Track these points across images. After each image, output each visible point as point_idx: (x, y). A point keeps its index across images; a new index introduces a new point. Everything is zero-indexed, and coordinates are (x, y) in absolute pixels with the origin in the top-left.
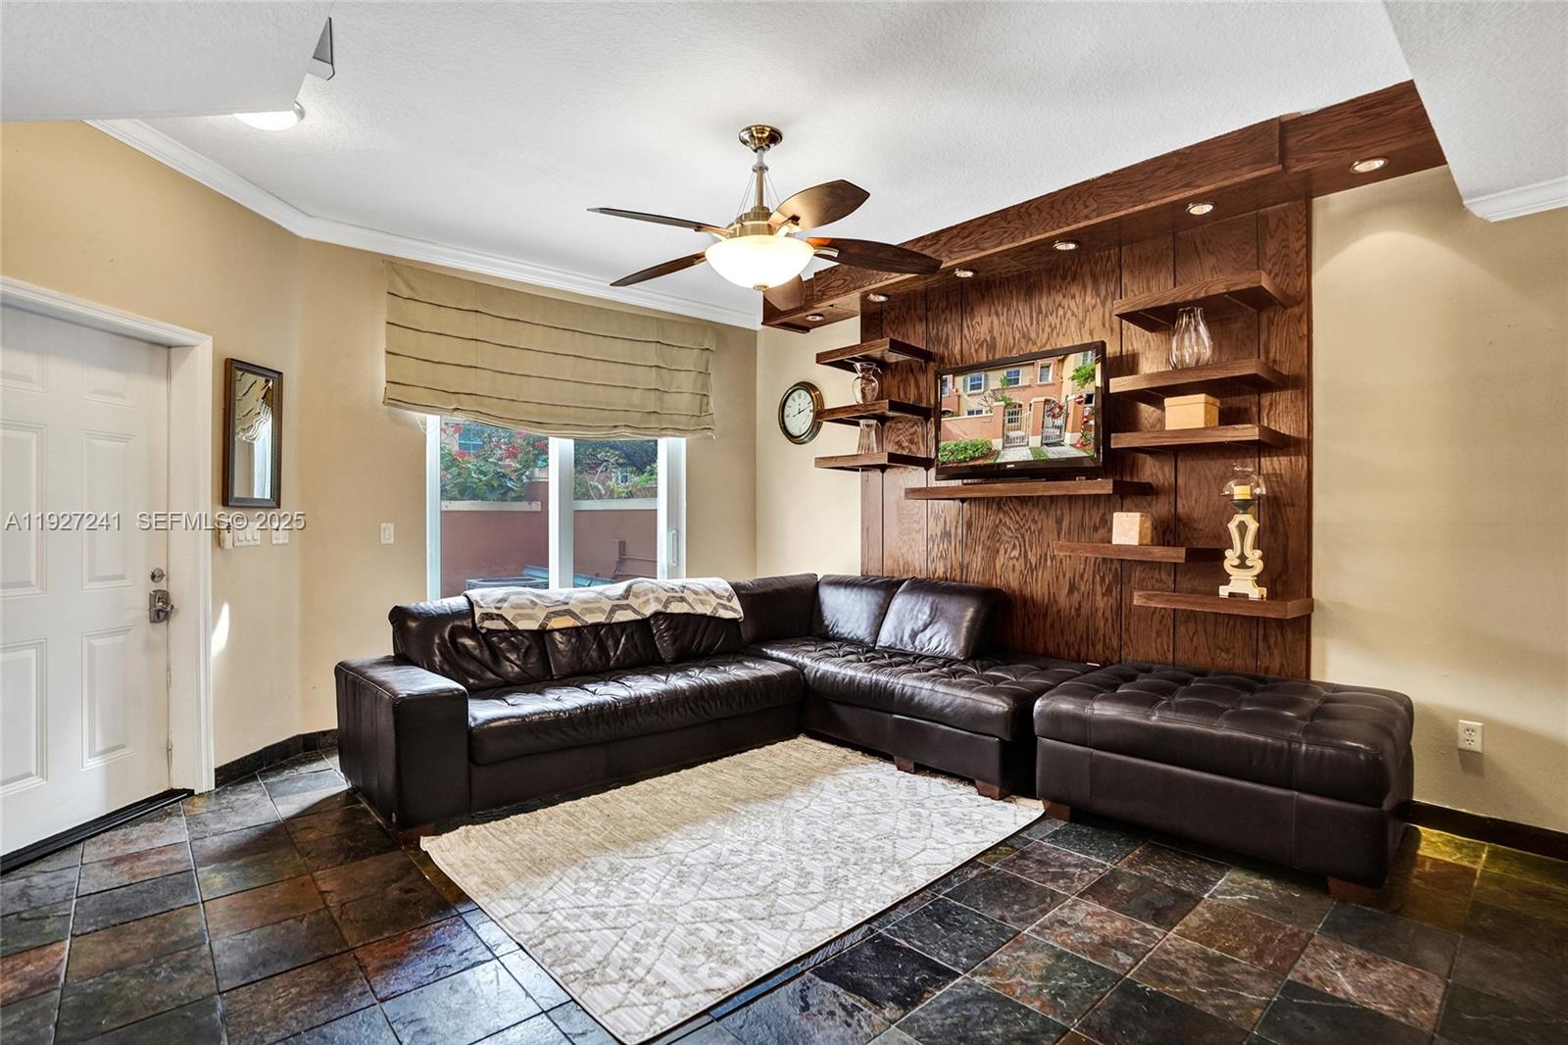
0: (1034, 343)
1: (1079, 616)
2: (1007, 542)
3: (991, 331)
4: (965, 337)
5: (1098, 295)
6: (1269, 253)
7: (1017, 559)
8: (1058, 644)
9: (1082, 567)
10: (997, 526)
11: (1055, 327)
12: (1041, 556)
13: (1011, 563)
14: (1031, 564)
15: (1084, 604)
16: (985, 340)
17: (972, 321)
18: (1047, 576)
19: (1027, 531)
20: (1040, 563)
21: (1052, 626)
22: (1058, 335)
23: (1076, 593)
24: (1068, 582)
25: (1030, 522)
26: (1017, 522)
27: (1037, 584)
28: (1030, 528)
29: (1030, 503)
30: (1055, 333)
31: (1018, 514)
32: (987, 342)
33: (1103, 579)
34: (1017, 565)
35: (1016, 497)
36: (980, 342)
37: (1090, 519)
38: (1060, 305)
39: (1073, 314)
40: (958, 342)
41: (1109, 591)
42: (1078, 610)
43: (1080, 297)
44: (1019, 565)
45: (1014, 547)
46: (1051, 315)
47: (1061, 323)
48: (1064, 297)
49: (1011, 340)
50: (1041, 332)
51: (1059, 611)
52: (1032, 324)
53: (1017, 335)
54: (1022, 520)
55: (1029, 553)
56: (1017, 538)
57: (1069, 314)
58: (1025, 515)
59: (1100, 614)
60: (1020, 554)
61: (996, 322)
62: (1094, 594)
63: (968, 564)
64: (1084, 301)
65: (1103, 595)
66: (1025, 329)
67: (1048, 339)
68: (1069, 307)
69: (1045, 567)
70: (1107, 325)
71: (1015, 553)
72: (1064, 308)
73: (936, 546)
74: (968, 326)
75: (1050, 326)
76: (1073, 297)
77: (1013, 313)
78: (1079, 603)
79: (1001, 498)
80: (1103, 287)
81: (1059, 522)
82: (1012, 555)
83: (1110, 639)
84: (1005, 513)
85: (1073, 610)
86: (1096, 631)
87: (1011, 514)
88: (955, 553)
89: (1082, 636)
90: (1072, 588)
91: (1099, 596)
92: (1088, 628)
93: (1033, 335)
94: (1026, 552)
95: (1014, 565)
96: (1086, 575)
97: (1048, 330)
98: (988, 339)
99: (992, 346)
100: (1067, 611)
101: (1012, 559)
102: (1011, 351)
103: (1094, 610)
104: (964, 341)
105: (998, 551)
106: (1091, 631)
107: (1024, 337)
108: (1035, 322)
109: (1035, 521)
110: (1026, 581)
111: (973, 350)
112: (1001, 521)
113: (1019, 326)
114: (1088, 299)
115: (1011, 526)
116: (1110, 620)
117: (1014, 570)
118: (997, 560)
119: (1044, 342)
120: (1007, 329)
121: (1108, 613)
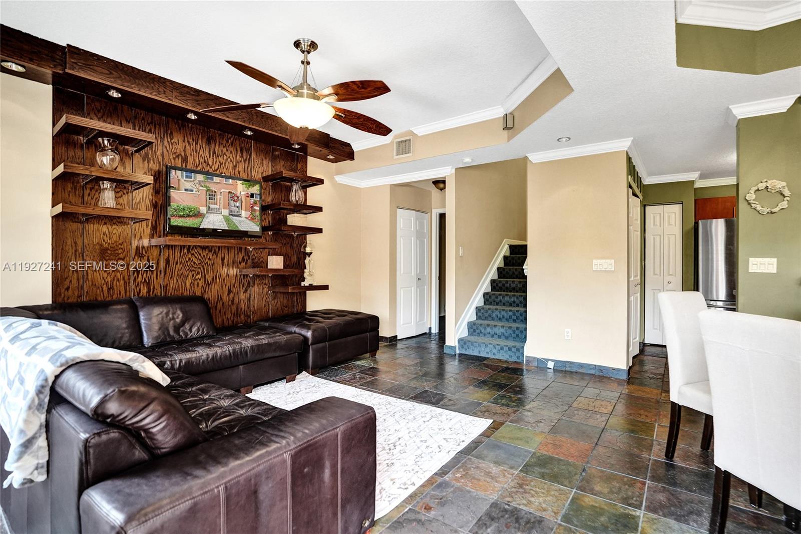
0: (211, 168)
1: (232, 304)
2: (194, 270)
3: (185, 151)
4: (166, 147)
5: (242, 157)
6: (299, 168)
7: (200, 280)
8: (223, 320)
9: (234, 281)
10: (187, 262)
11: (222, 164)
12: (213, 277)
13: (196, 283)
14: (208, 282)
15: (235, 298)
16: (181, 154)
17: (171, 140)
18: (217, 287)
19: (205, 264)
20: (213, 280)
21: (220, 311)
22: (223, 168)
23: (231, 293)
24: (227, 289)
25: (207, 260)
26: (200, 260)
27: (211, 292)
28: (207, 263)
29: (207, 250)
30: (222, 166)
31: (200, 255)
32: (182, 157)
33: (243, 286)
34: (200, 282)
35: (199, 246)
36: (177, 154)
37: (238, 258)
38: (225, 154)
39: (231, 161)
40: (160, 148)
41: (246, 290)
42: (232, 301)
43: (235, 154)
44: (201, 283)
45: (198, 273)
46: (221, 157)
47: (225, 163)
48: (227, 150)
49: (197, 160)
50: (214, 163)
51: (223, 304)
52: (210, 157)
53: (201, 160)
54: (202, 259)
55: (207, 275)
56: (200, 268)
57: (229, 160)
58: (204, 256)
59: (242, 302)
60: (202, 277)
61: (188, 147)
62: (240, 293)
63: (167, 285)
64: (236, 157)
65: (244, 293)
66: (206, 158)
67: (218, 168)
68: (229, 157)
69: (216, 283)
70: (246, 172)
71: (199, 276)
72: (227, 156)
73: (140, 275)
74: (168, 142)
75: (220, 162)
76: (231, 152)
77: (199, 147)
78: (233, 298)
79: (189, 246)
80: (244, 154)
81: (223, 260)
82: (197, 278)
83: (247, 311)
84: (192, 254)
85: (230, 302)
86: (241, 310)
87: (196, 256)
88: (157, 279)
89: (234, 313)
90: (230, 291)
91: (242, 293)
92: (237, 309)
93: (210, 163)
94: (205, 275)
95: (198, 283)
96: (236, 285)
97: (218, 163)
98: (183, 154)
99: (185, 159)
100: (227, 303)
101: (197, 280)
102: (197, 167)
103: (240, 300)
104: (165, 150)
105: (188, 276)
106: (239, 310)
107: (205, 162)
108: (211, 156)
109: (210, 259)
110: (205, 291)
111: (171, 157)
112: (189, 259)
113: (203, 155)
114: (238, 157)
115: (196, 262)
116: (247, 303)
117: (198, 286)
118: (187, 281)
119: (216, 167)
120: (195, 154)
121: (246, 301)
